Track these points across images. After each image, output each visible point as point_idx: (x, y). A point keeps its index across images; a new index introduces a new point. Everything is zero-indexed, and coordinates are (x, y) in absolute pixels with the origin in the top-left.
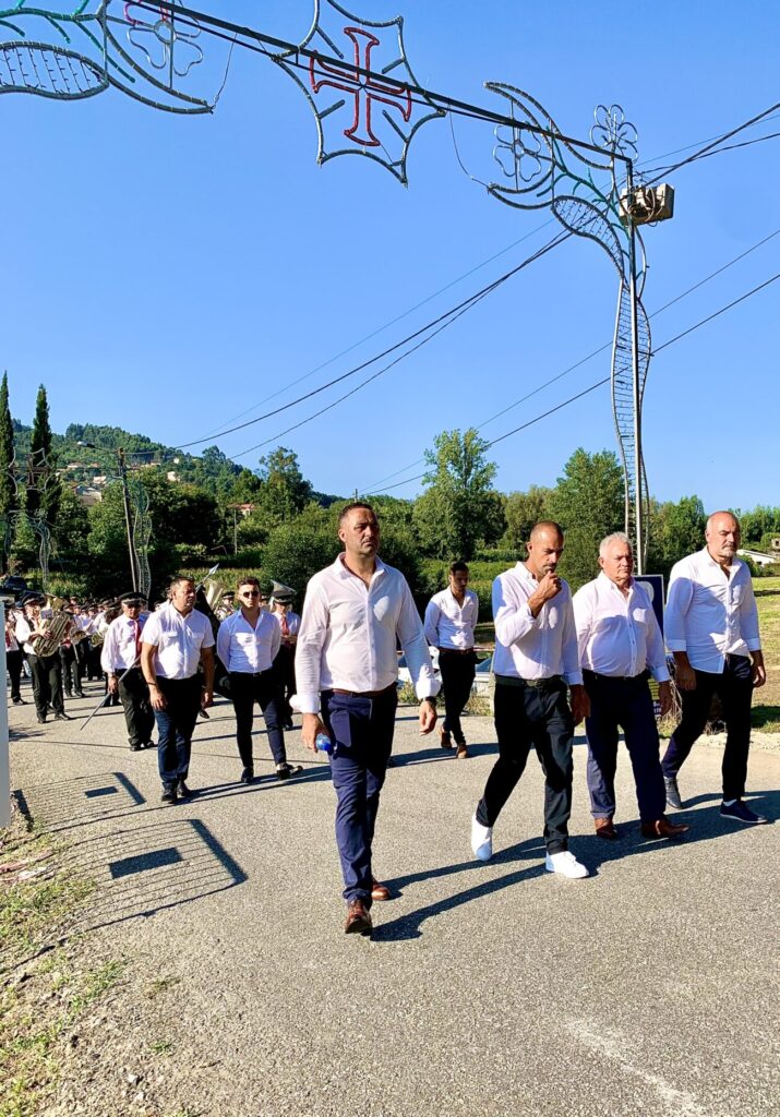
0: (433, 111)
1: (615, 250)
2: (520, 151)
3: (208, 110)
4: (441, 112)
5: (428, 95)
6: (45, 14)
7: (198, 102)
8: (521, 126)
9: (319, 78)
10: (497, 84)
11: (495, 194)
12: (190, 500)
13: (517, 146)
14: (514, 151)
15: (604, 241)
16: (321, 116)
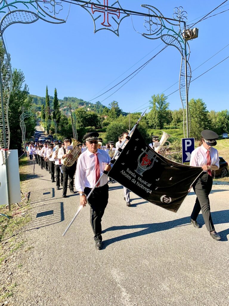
0: (126, 15)
1: (180, 48)
2: (151, 23)
3: (65, 22)
4: (128, 15)
5: (124, 11)
6: (22, 2)
7: (62, 20)
8: (152, 16)
9: (94, 10)
10: (145, 5)
11: (144, 36)
12: (91, 115)
13: (151, 22)
14: (150, 23)
15: (177, 46)
16: (94, 20)
